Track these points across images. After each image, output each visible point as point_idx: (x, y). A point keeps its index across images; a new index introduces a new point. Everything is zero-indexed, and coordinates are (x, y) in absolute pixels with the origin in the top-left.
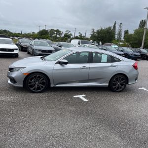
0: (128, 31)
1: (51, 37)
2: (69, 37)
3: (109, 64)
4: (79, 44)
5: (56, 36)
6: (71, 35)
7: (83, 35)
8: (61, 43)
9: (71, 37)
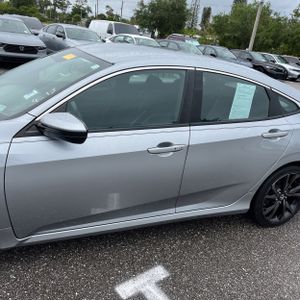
0: (210, 9)
1: (42, 11)
2: (84, 15)
3: (262, 127)
4: (110, 32)
5: (54, 10)
6: (89, 9)
7: (114, 13)
8: (65, 26)
9: (90, 15)
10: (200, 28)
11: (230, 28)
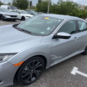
4: (9, 9)
10: (29, 7)
11: (41, 7)
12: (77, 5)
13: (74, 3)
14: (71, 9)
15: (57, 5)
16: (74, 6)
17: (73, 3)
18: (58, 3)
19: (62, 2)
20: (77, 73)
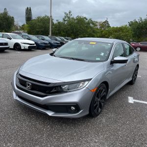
12: (93, 23)
13: (88, 19)
14: (86, 28)
15: (63, 24)
16: (88, 23)
17: (86, 19)
18: (65, 21)
19: (69, 18)
20: (134, 102)
